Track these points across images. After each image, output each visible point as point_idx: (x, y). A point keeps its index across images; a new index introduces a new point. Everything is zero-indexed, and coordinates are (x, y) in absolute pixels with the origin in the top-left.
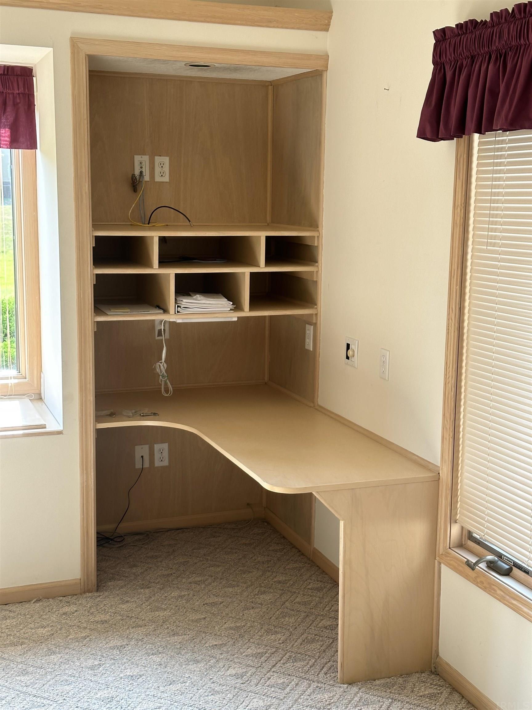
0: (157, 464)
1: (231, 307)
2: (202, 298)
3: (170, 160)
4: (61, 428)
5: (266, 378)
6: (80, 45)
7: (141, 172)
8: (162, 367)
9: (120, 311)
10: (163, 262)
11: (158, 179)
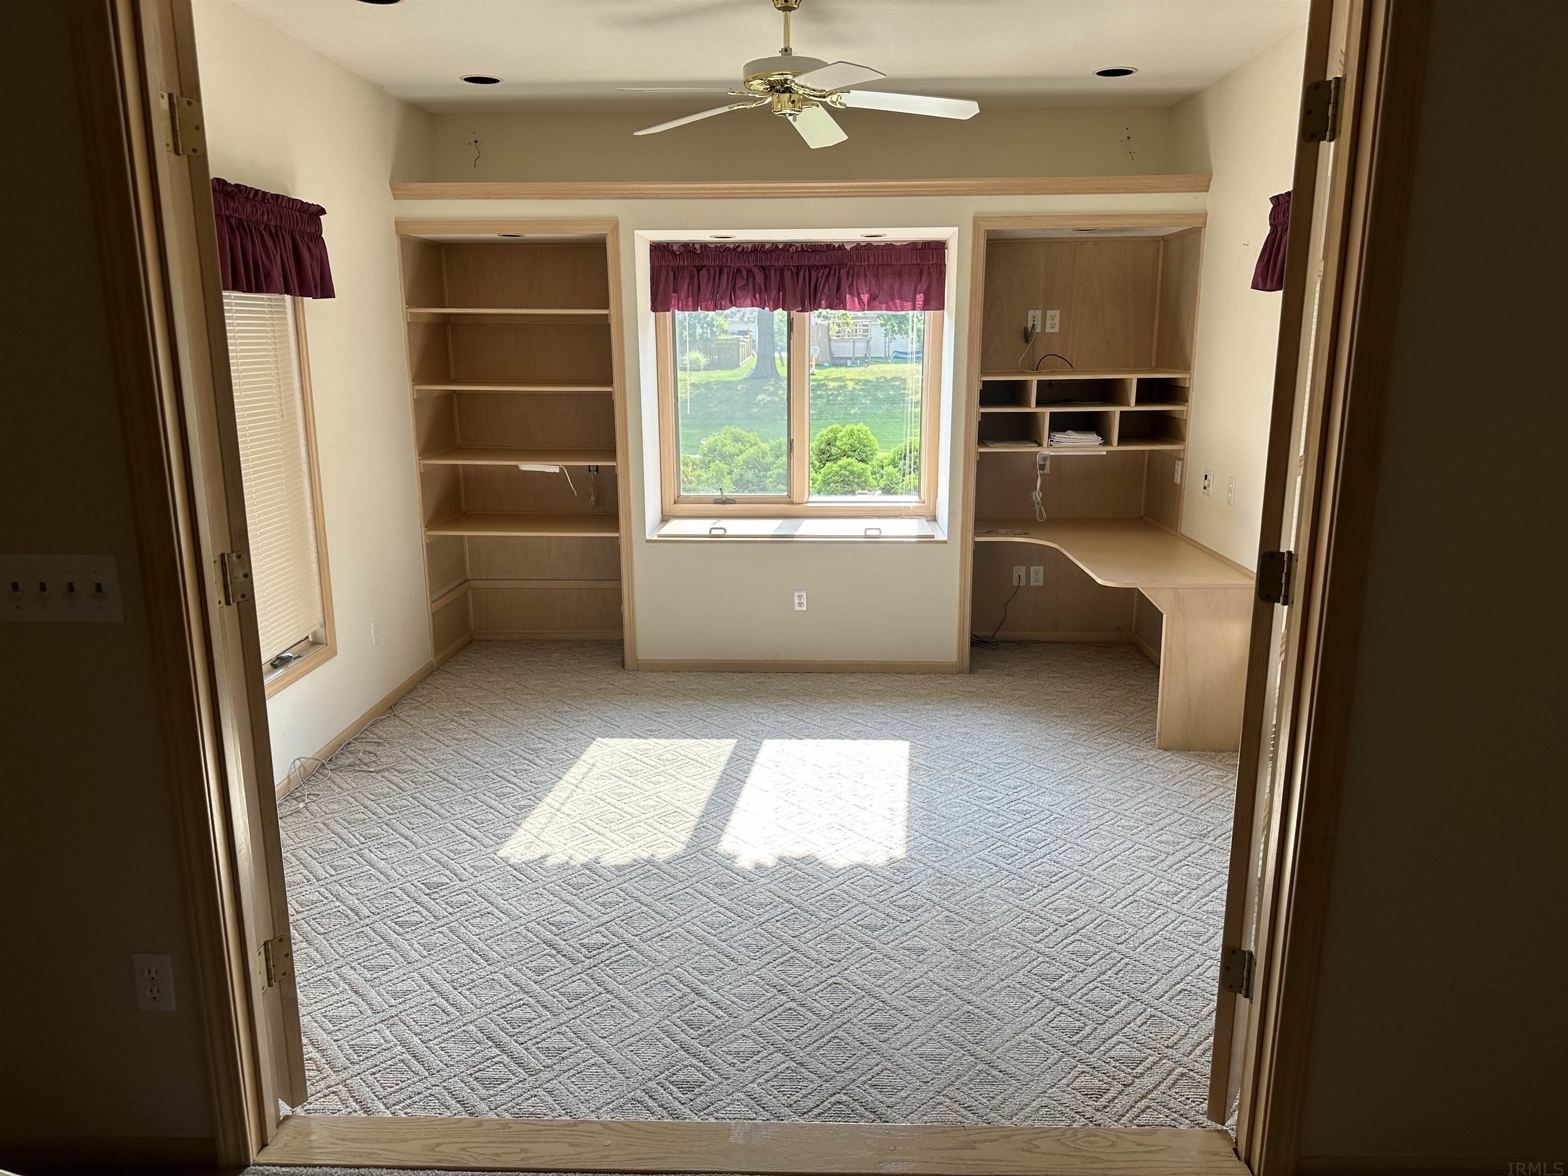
0: (1033, 583)
1: (1101, 442)
2: (1074, 433)
3: (1061, 313)
4: (946, 539)
5: (1142, 513)
6: (981, 222)
7: (1034, 325)
8: (1037, 496)
9: (999, 445)
10: (1039, 404)
11: (1048, 330)
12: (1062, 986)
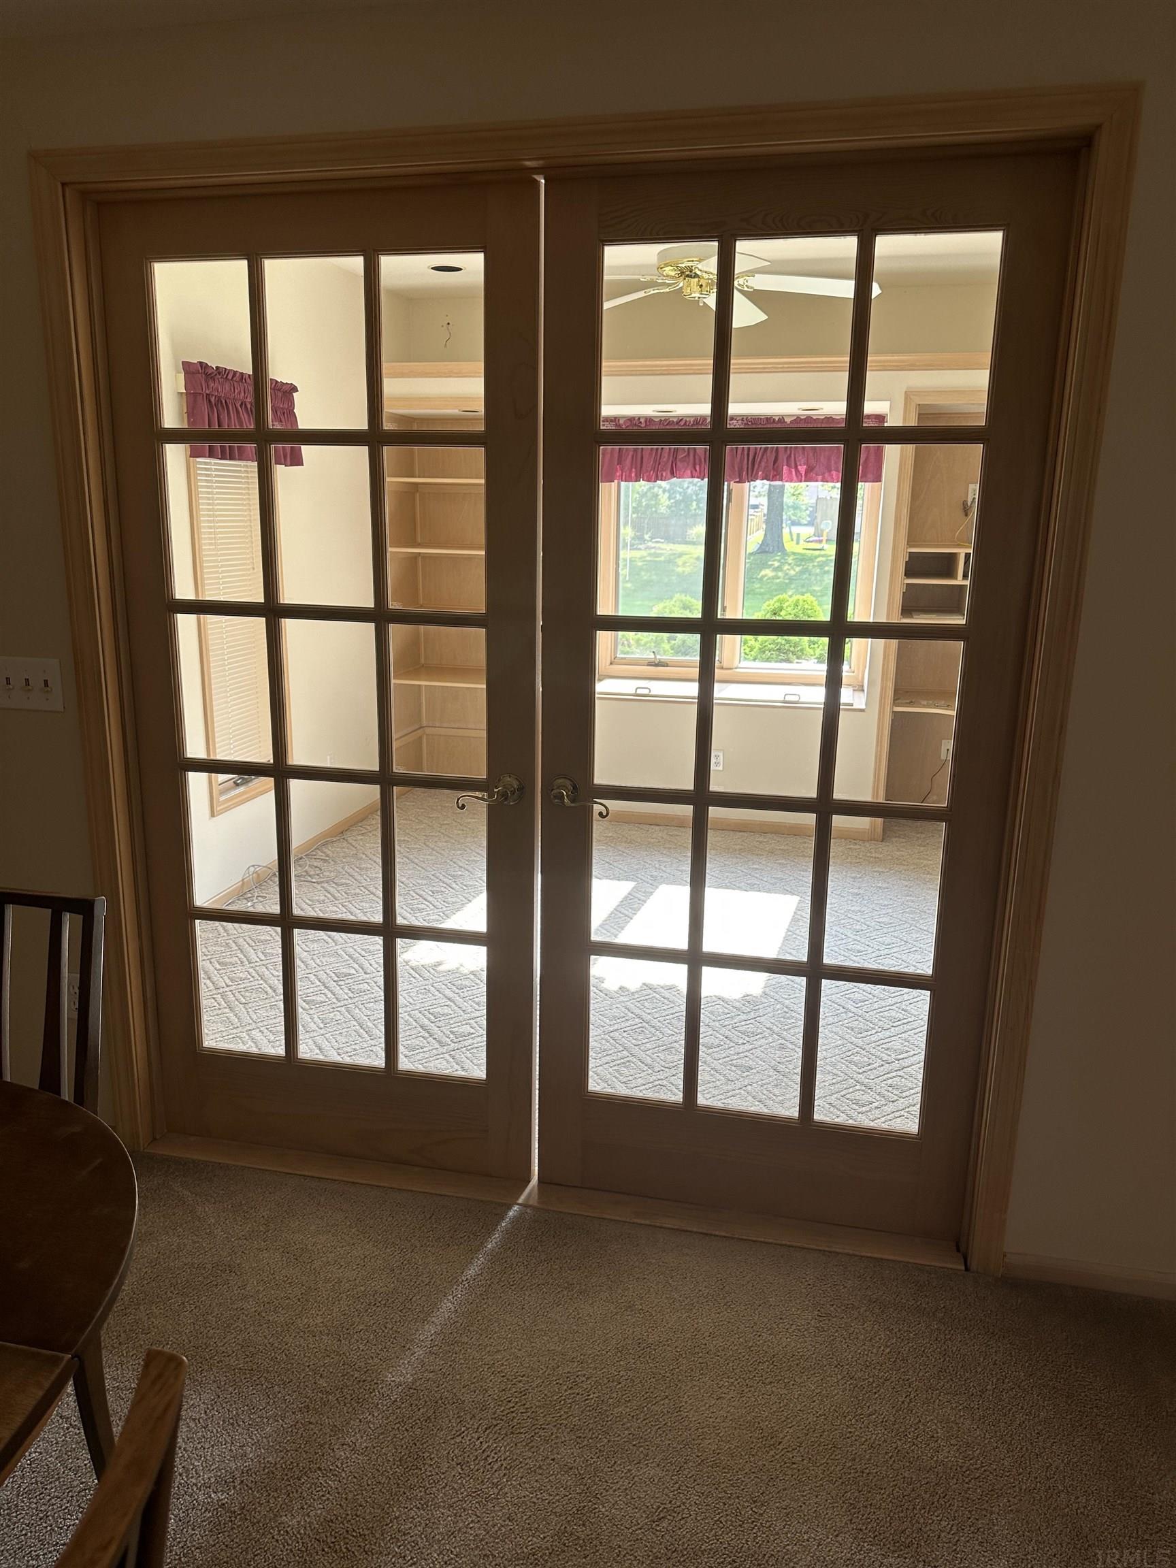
4: (863, 707)
6: (912, 397)
7: (974, 499)
9: (924, 616)
10: (965, 576)
12: (870, 1111)
